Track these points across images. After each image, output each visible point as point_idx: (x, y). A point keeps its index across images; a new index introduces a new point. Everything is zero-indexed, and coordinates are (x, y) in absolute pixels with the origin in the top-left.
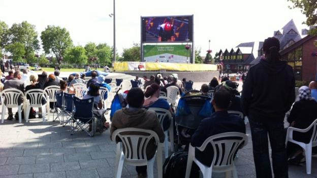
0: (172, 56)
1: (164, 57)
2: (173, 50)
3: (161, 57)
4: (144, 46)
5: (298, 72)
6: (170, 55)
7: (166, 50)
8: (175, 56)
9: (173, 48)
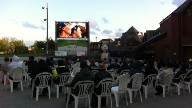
0: (76, 47)
1: (71, 47)
2: (76, 43)
3: (69, 47)
4: (58, 40)
5: (153, 56)
6: (75, 46)
7: (72, 43)
8: (77, 46)
9: (77, 41)
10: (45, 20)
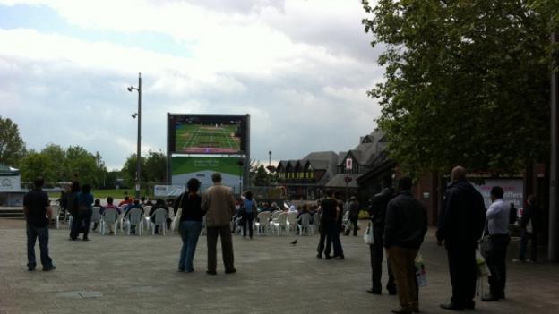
1: (204, 175)
2: (217, 166)
3: (198, 175)
4: (173, 158)
7: (205, 165)
9: (218, 162)
10: (134, 116)
